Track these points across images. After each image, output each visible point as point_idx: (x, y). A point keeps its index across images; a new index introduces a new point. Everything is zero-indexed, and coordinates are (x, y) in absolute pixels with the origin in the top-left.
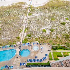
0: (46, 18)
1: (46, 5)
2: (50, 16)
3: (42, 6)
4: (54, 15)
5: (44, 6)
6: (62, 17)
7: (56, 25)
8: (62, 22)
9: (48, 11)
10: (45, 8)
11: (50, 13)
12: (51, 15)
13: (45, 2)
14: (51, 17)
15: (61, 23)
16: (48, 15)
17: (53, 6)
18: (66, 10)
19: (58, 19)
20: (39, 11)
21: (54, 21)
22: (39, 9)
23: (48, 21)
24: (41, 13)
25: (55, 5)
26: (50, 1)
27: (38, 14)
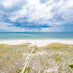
0: (49, 57)
1: (48, 46)
2: (53, 56)
3: (45, 47)
5: (47, 46)
6: (67, 58)
8: (71, 64)
9: (51, 50)
10: (48, 48)
11: (53, 53)
12: (54, 54)
13: (48, 44)
14: (55, 56)
15: (70, 66)
17: (55, 47)
18: (69, 51)
19: (64, 60)
20: (42, 50)
21: (60, 62)
22: (42, 49)
23: (52, 62)
24: (45, 52)
25: (57, 47)
26: (52, 43)
27: (41, 52)
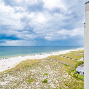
0: (19, 83)
2: (25, 78)
3: (12, 69)
4: (31, 75)
5: (15, 68)
6: (40, 74)
7: (38, 87)
8: (43, 80)
9: (22, 71)
10: (17, 70)
11: (24, 74)
12: (26, 76)
13: (16, 64)
14: (27, 78)
15: (43, 82)
16: (22, 78)
17: (27, 65)
19: (37, 78)
20: (6, 76)
21: (33, 82)
22: (6, 74)
25: (29, 64)
26: (23, 61)
